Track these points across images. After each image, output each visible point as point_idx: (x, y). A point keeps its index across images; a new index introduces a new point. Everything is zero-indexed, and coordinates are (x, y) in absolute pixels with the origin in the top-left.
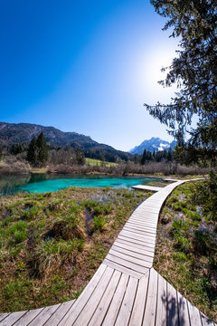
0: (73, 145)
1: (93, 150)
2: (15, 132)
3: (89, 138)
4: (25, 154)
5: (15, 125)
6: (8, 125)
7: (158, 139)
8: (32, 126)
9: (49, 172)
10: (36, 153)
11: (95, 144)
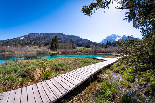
0: (71, 41)
1: (81, 42)
2: (46, 37)
3: (79, 37)
4: (50, 46)
5: (46, 34)
6: (43, 34)
7: (115, 35)
8: (53, 34)
9: (58, 53)
10: (54, 45)
11: (82, 40)
